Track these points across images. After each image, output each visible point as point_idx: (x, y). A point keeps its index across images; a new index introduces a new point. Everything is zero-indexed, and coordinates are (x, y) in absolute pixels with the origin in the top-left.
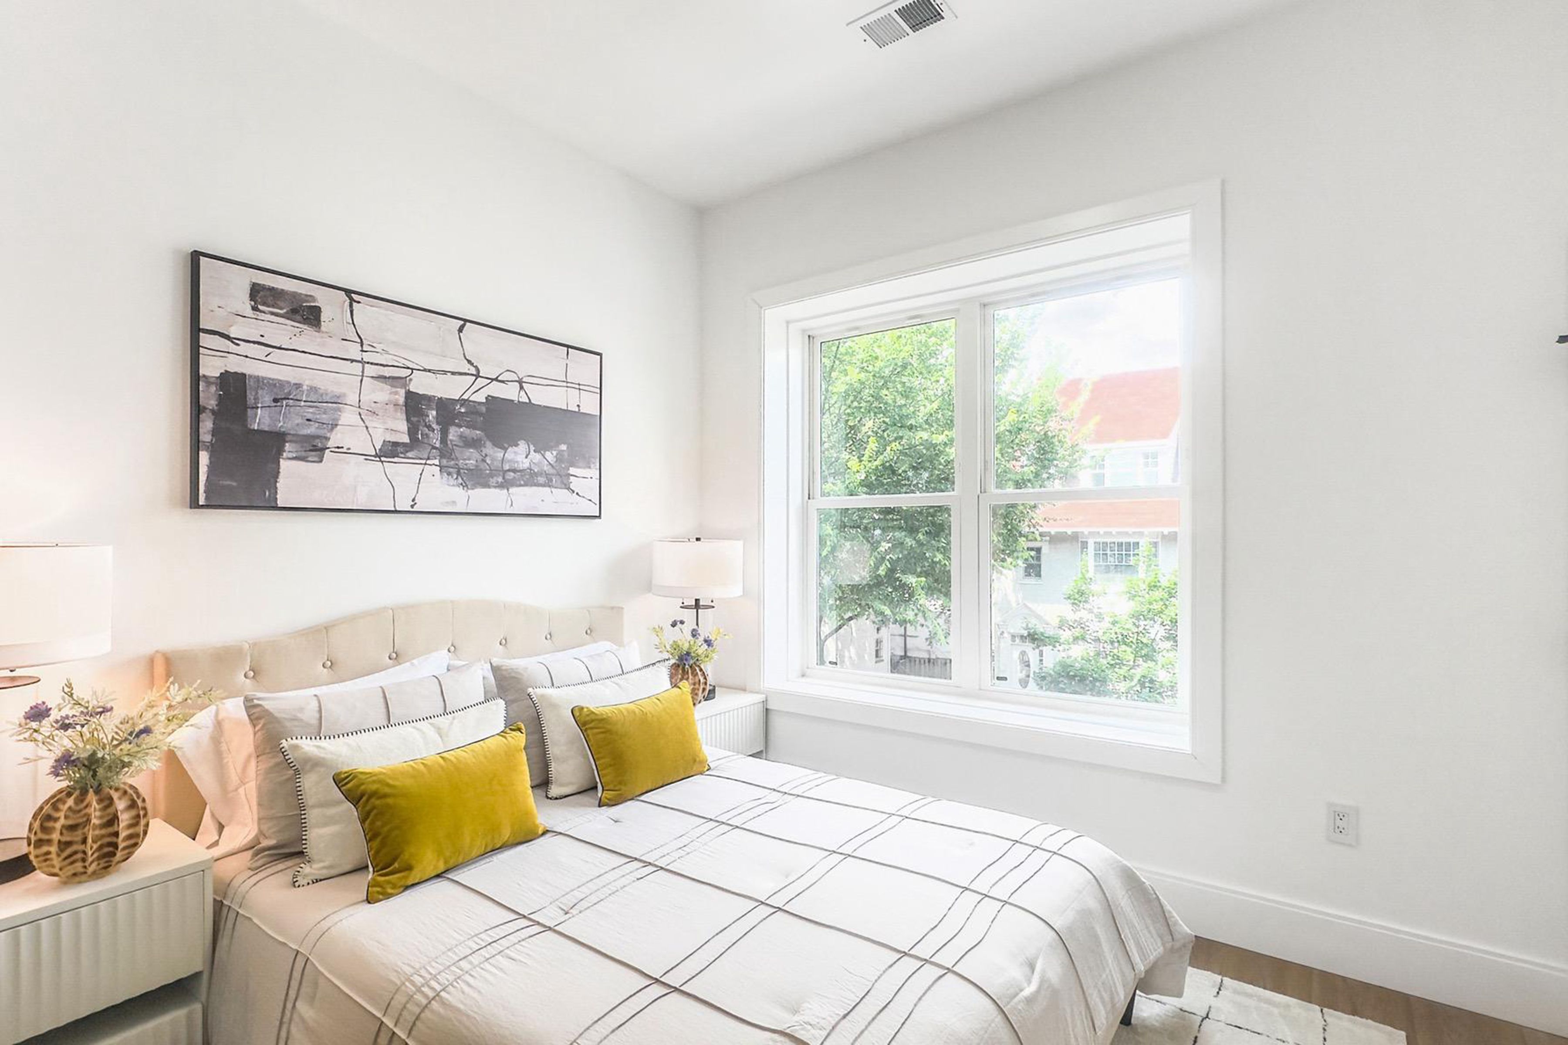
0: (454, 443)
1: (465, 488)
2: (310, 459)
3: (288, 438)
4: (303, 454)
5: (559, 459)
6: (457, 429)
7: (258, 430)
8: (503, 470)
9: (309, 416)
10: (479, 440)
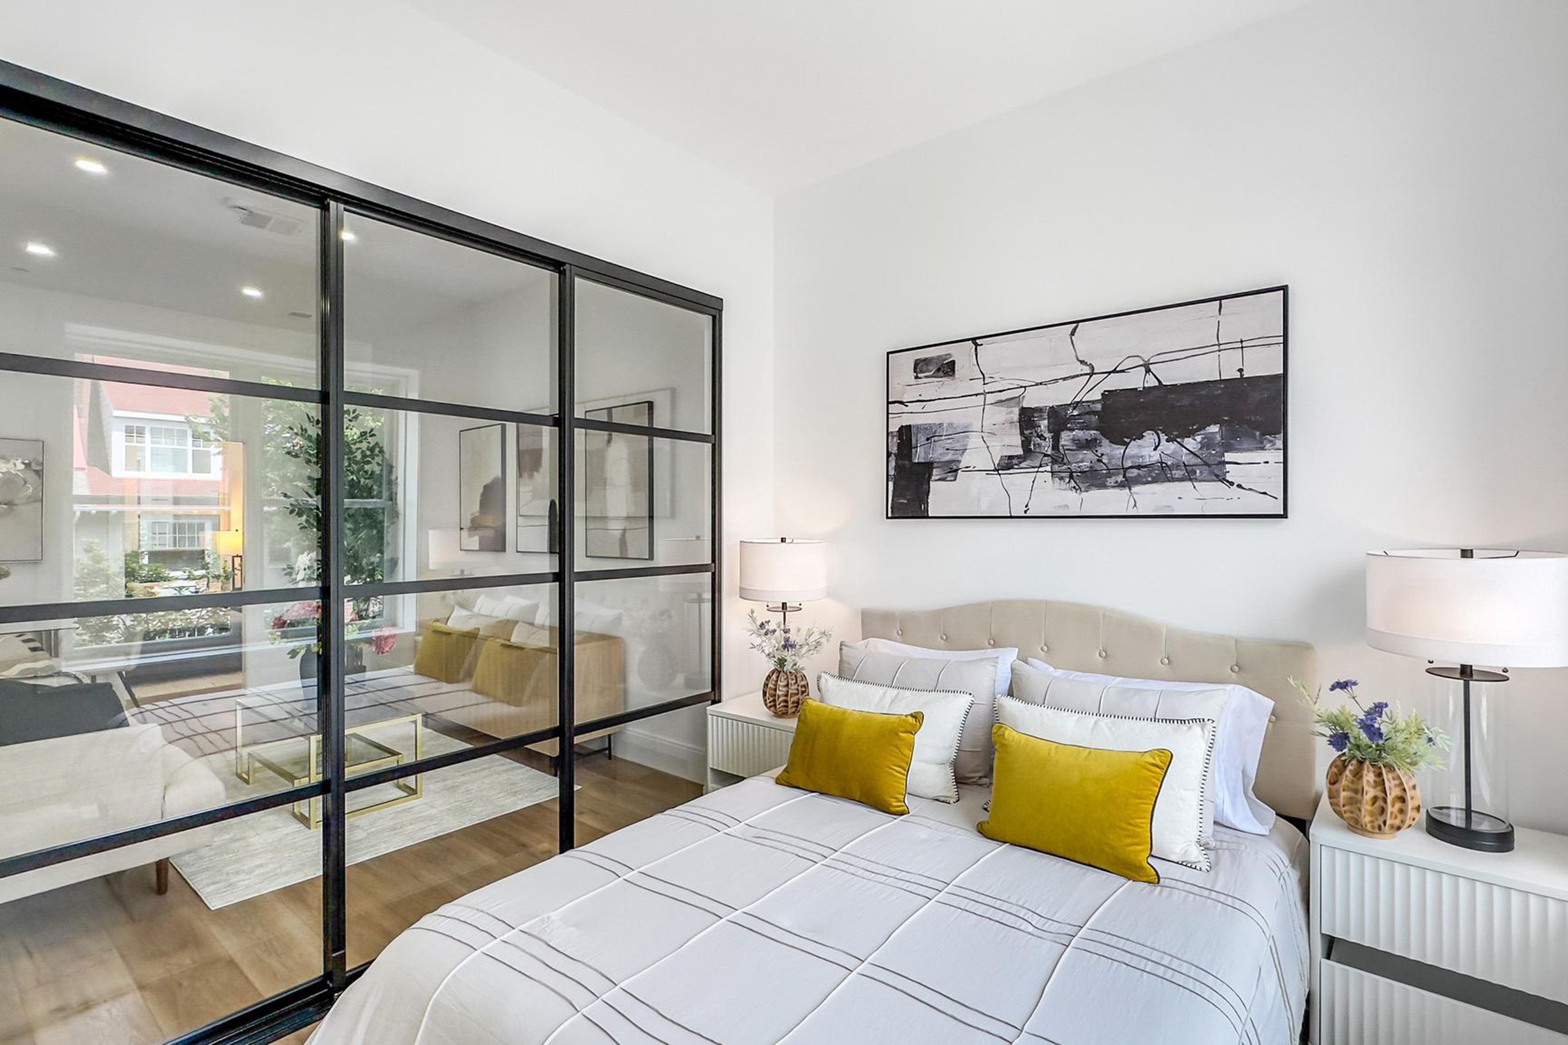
0: (1065, 448)
1: (1078, 491)
2: (948, 479)
3: (935, 465)
4: (945, 476)
5: (1207, 444)
6: (1068, 433)
7: (918, 463)
8: (1123, 468)
9: (947, 446)
10: (1096, 440)
